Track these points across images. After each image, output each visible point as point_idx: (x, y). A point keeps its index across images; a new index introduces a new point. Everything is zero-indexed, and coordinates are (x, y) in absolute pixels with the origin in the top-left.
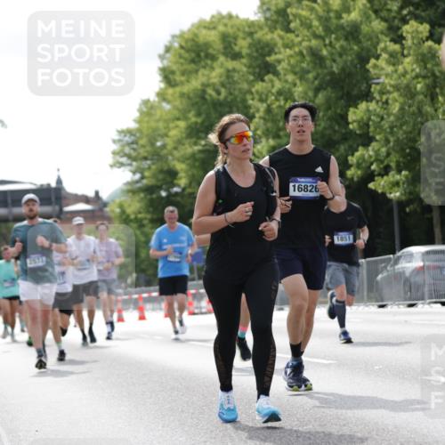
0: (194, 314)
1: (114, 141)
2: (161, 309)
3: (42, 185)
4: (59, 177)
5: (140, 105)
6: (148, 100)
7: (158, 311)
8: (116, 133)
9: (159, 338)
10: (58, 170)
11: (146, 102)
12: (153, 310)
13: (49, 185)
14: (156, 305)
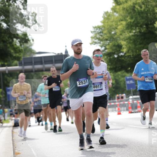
0: (132, 113)
1: (92, 32)
2: (116, 111)
3: (58, 54)
4: (66, 50)
5: (104, 14)
6: (108, 12)
7: (115, 112)
8: (93, 28)
9: (115, 124)
10: (66, 46)
11: (106, 13)
12: (112, 111)
13: (62, 53)
14: (113, 109)
